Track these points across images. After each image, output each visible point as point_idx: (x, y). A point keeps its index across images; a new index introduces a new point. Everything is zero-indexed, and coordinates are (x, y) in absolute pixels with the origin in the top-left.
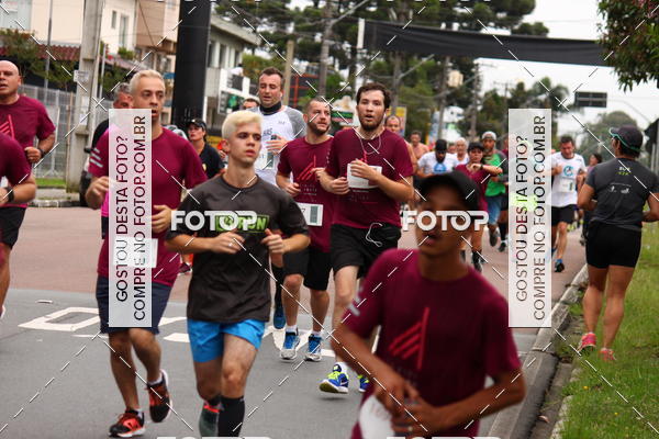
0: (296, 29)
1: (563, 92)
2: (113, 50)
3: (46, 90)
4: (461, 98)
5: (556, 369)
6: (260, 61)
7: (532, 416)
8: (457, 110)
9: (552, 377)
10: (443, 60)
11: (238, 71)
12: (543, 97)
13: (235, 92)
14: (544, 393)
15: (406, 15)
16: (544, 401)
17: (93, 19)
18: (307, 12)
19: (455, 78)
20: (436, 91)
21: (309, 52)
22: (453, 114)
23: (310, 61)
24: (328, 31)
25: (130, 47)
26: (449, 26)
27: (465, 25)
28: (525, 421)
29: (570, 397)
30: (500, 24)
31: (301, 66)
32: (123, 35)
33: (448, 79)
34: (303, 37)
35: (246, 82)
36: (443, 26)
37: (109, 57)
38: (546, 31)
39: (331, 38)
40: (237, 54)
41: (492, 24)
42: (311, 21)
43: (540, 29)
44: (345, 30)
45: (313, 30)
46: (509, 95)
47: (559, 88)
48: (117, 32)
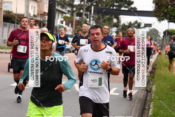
0: (76, 9)
1: (141, 24)
2: (32, 15)
3: (16, 25)
4: (116, 25)
5: (147, 94)
6: (67, 17)
7: (143, 107)
8: (115, 28)
9: (147, 97)
10: (112, 16)
11: (62, 19)
12: (136, 25)
13: (61, 25)
14: (145, 101)
15: (103, 5)
16: (145, 103)
17: (27, 7)
18: (79, 5)
19: (115, 21)
20: (110, 24)
21: (80, 15)
22: (114, 29)
23: (80, 17)
24: (84, 9)
25: (36, 14)
26: (113, 8)
27: (117, 7)
28: (141, 109)
29: (152, 102)
30: (125, 7)
31: (78, 18)
32: (34, 11)
33: (113, 21)
34: (78, 11)
35: (64, 22)
36: (112, 8)
37: (31, 17)
38: (137, 9)
39: (85, 11)
40: (62, 15)
41: (123, 7)
42: (80, 7)
43: (135, 8)
44: (88, 9)
45: (80, 9)
46: (128, 25)
47: (140, 23)
48: (33, 10)
